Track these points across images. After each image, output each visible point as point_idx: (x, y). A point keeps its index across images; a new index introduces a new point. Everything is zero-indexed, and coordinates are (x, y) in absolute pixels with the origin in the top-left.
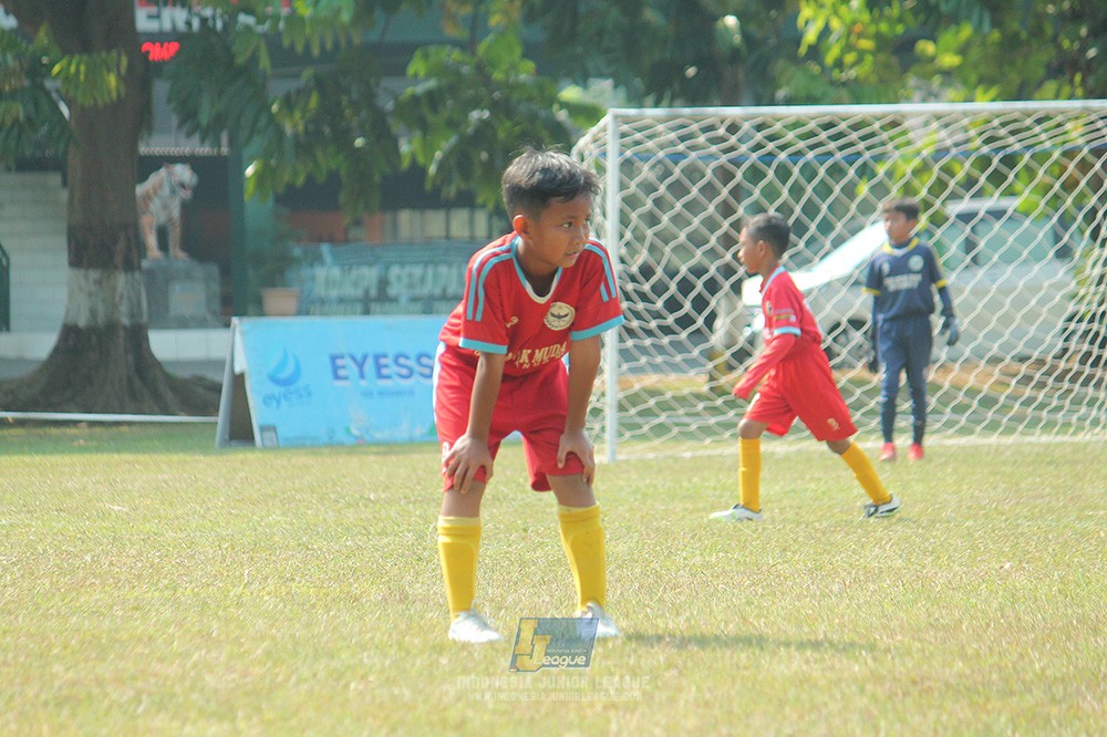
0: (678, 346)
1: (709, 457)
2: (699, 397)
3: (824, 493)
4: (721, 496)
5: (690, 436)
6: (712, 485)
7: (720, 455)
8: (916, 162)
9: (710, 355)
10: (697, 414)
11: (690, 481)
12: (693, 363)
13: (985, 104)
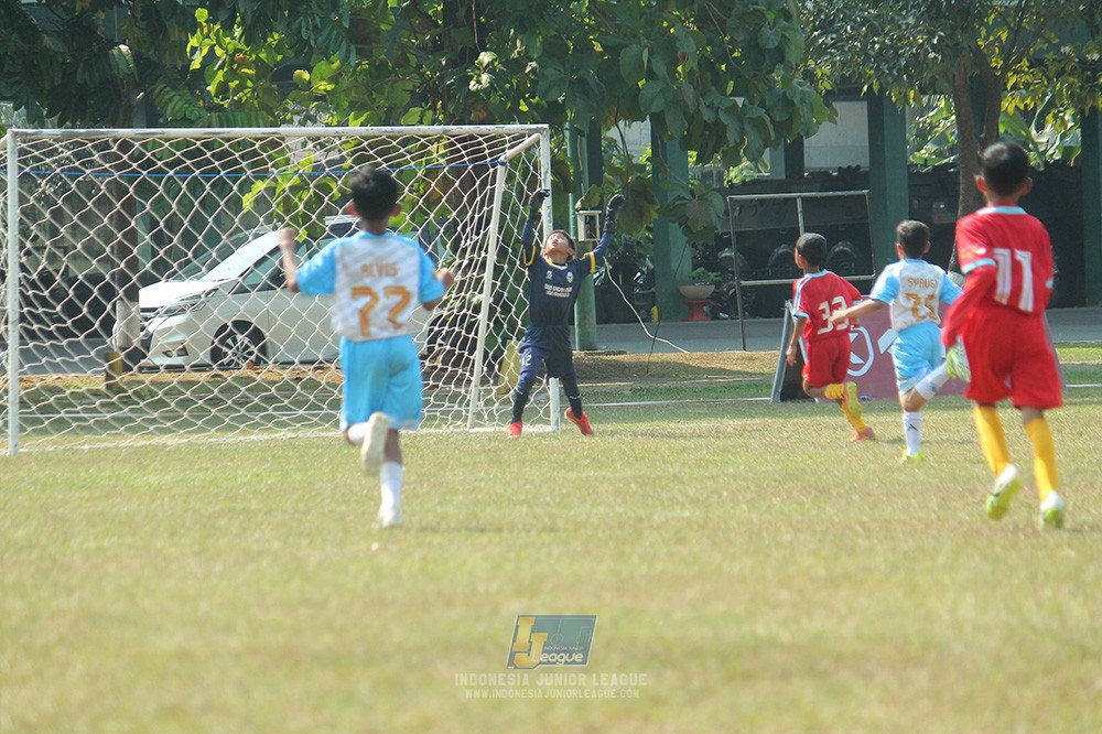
0: (76, 347)
1: (106, 449)
2: (97, 394)
3: (211, 482)
4: (116, 486)
5: (88, 430)
6: (107, 475)
7: (116, 447)
8: (295, 180)
9: (107, 355)
10: (94, 410)
11: (87, 471)
12: (90, 363)
13: (355, 128)
